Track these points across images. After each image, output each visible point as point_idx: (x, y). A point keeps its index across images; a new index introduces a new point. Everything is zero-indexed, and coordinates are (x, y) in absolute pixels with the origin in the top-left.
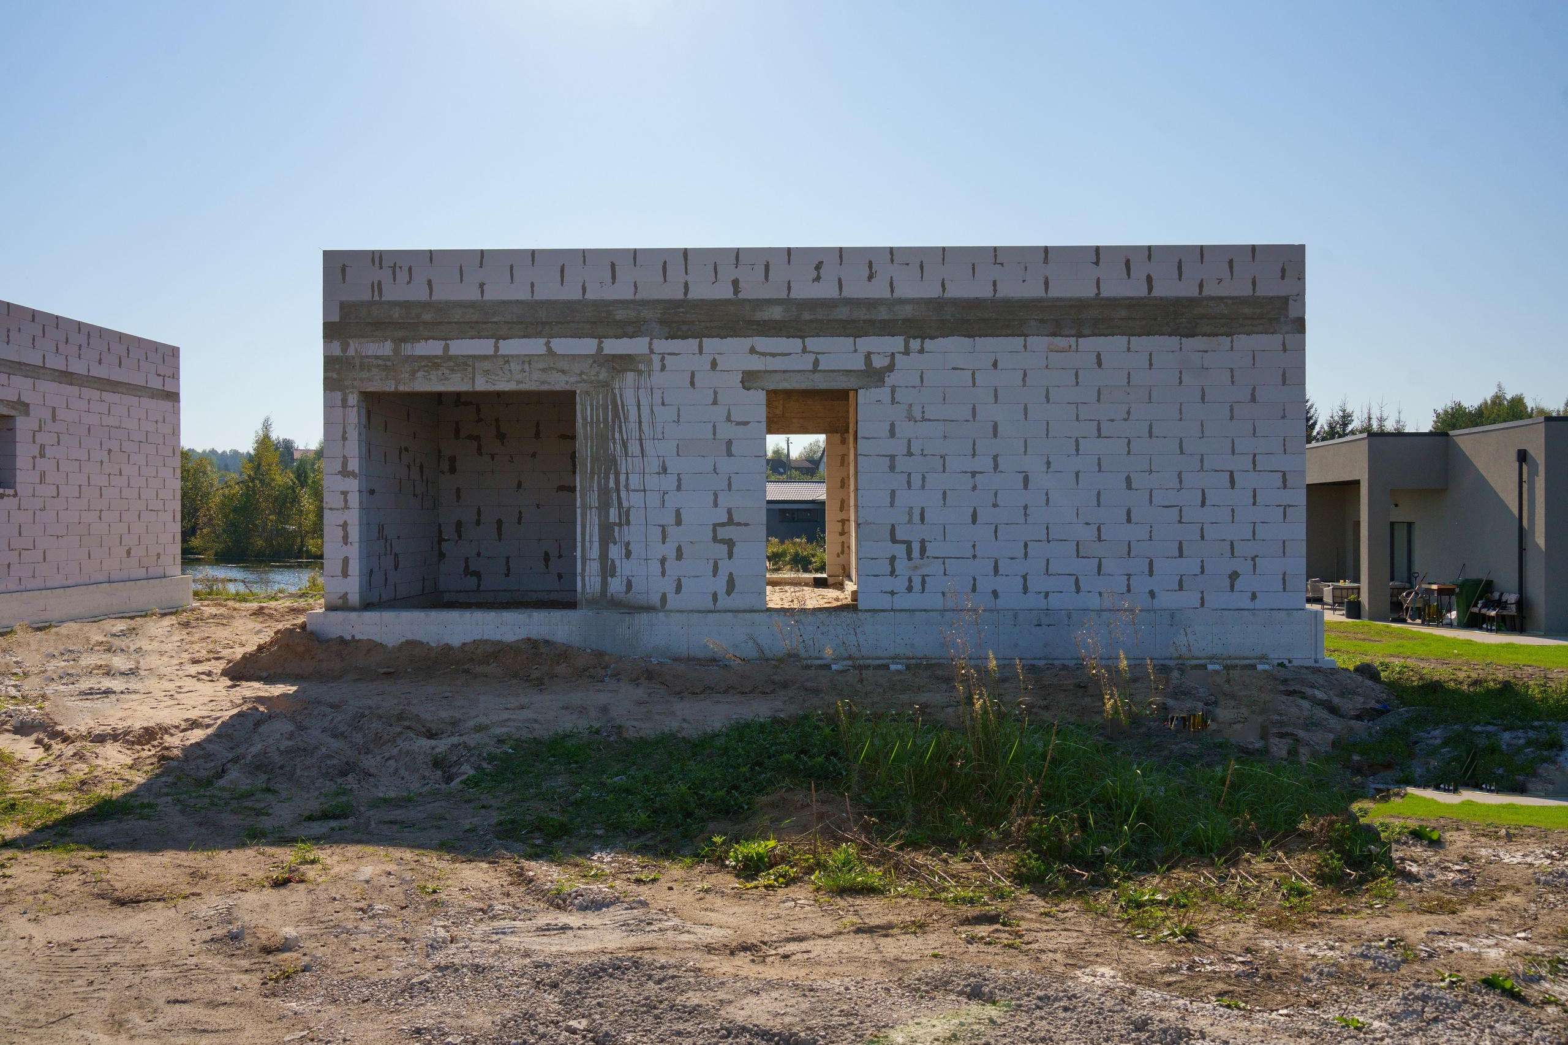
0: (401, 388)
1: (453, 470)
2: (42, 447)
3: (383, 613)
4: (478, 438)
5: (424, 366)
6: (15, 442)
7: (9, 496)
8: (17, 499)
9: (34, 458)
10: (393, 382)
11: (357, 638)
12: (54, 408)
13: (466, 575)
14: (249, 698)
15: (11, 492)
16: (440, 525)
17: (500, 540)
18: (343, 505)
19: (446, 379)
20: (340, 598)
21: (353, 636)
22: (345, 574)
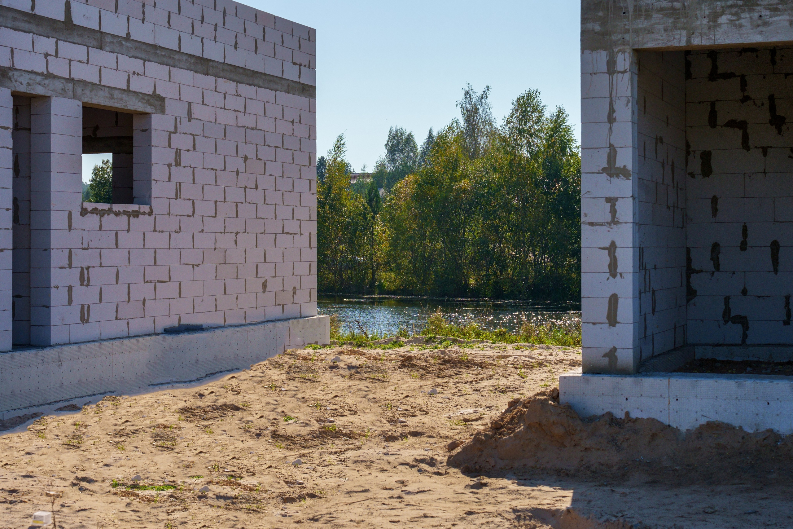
0: (697, 41)
1: (707, 171)
2: (178, 152)
3: (673, 380)
4: (742, 125)
5: (731, 6)
6: (150, 146)
7: (144, 214)
8: (152, 217)
9: (170, 166)
10: (684, 33)
11: (633, 415)
12: (190, 104)
13: (726, 322)
14: (523, 511)
15: (145, 208)
16: (688, 251)
17: (776, 271)
18: (609, 218)
19: (766, 24)
20: (605, 356)
21: (627, 414)
22: (612, 320)
